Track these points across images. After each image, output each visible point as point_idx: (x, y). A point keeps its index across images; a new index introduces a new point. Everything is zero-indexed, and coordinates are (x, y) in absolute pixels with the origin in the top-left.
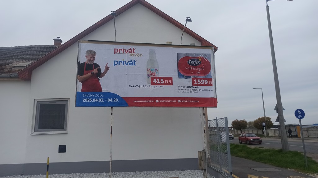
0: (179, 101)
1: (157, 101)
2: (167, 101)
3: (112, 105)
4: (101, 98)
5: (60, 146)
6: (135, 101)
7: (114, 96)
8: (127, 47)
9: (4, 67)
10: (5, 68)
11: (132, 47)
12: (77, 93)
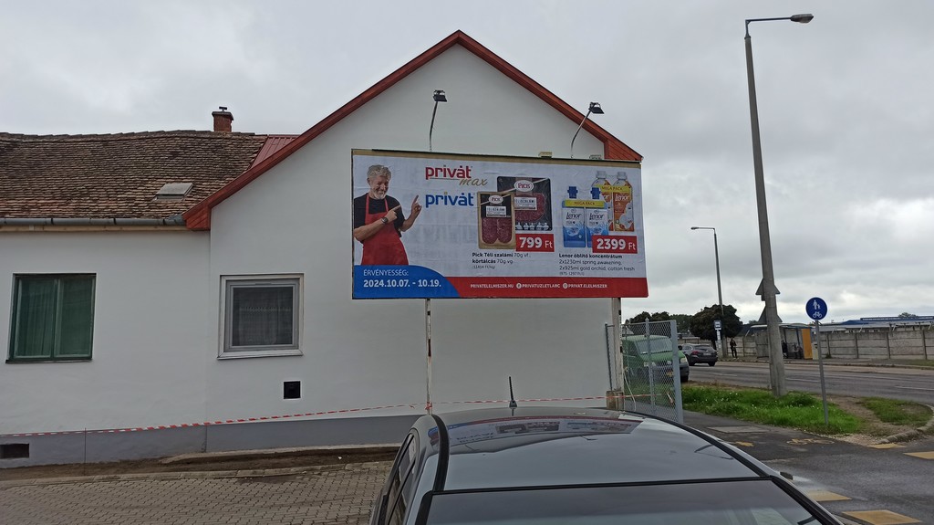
0: (565, 286)
1: (519, 286)
2: (541, 286)
3: (428, 294)
4: (403, 278)
5: (286, 384)
6: (474, 286)
7: (430, 274)
8: (453, 164)
9: (129, 194)
10: (134, 199)
11: (465, 163)
12: (355, 267)
